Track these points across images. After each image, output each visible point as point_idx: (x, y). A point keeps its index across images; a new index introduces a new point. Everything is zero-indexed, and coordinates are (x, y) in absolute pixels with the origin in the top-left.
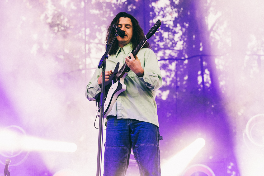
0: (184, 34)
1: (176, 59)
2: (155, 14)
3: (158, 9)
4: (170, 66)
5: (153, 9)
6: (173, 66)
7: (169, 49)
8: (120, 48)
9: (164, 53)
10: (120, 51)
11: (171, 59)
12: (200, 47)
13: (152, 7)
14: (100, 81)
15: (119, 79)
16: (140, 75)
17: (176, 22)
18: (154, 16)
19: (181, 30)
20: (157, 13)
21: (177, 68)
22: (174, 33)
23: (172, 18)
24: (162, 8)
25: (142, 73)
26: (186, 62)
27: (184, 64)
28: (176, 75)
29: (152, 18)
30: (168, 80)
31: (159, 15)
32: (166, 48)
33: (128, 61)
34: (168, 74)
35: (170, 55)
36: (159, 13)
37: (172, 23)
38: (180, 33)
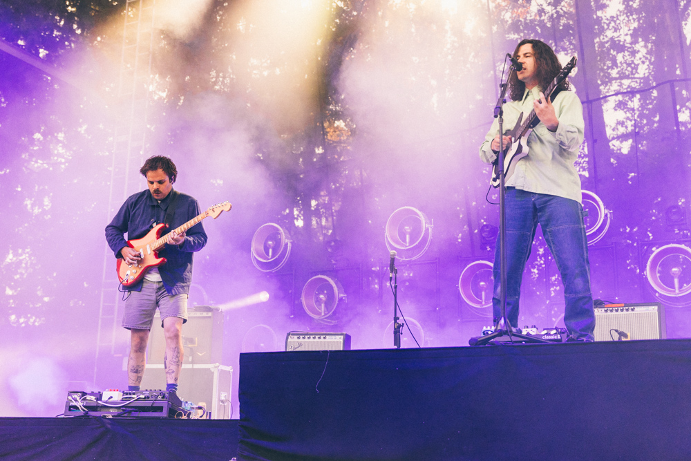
0: (649, 53)
1: (639, 91)
2: (603, 27)
3: (607, 19)
4: (630, 103)
5: (599, 20)
6: (635, 102)
7: (627, 77)
8: (527, 91)
9: (621, 85)
10: (528, 95)
11: (631, 93)
12: (676, 69)
13: (598, 17)
14: (494, 144)
15: (520, 138)
16: (553, 129)
17: (635, 35)
18: (602, 30)
19: (646, 46)
20: (606, 27)
21: (642, 106)
22: (634, 53)
23: (629, 30)
24: (612, 17)
25: (556, 125)
26: (655, 93)
27: (653, 98)
28: (641, 116)
29: (599, 35)
30: (630, 124)
31: (608, 28)
32: (622, 76)
33: (537, 107)
34: (629, 115)
35: (629, 87)
36: (608, 25)
37: (628, 39)
38: (644, 51)
